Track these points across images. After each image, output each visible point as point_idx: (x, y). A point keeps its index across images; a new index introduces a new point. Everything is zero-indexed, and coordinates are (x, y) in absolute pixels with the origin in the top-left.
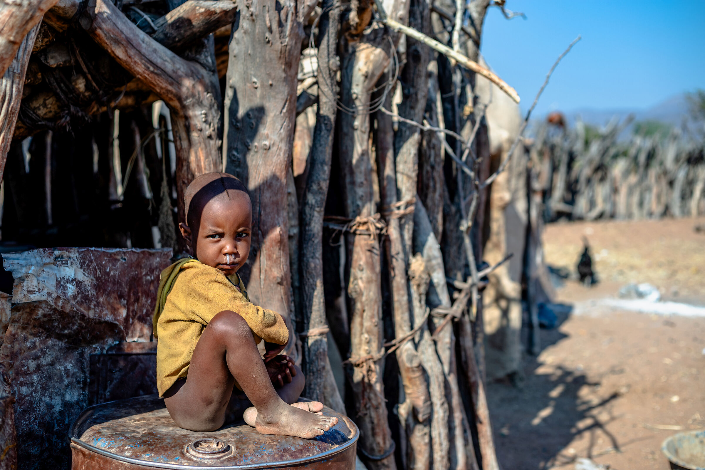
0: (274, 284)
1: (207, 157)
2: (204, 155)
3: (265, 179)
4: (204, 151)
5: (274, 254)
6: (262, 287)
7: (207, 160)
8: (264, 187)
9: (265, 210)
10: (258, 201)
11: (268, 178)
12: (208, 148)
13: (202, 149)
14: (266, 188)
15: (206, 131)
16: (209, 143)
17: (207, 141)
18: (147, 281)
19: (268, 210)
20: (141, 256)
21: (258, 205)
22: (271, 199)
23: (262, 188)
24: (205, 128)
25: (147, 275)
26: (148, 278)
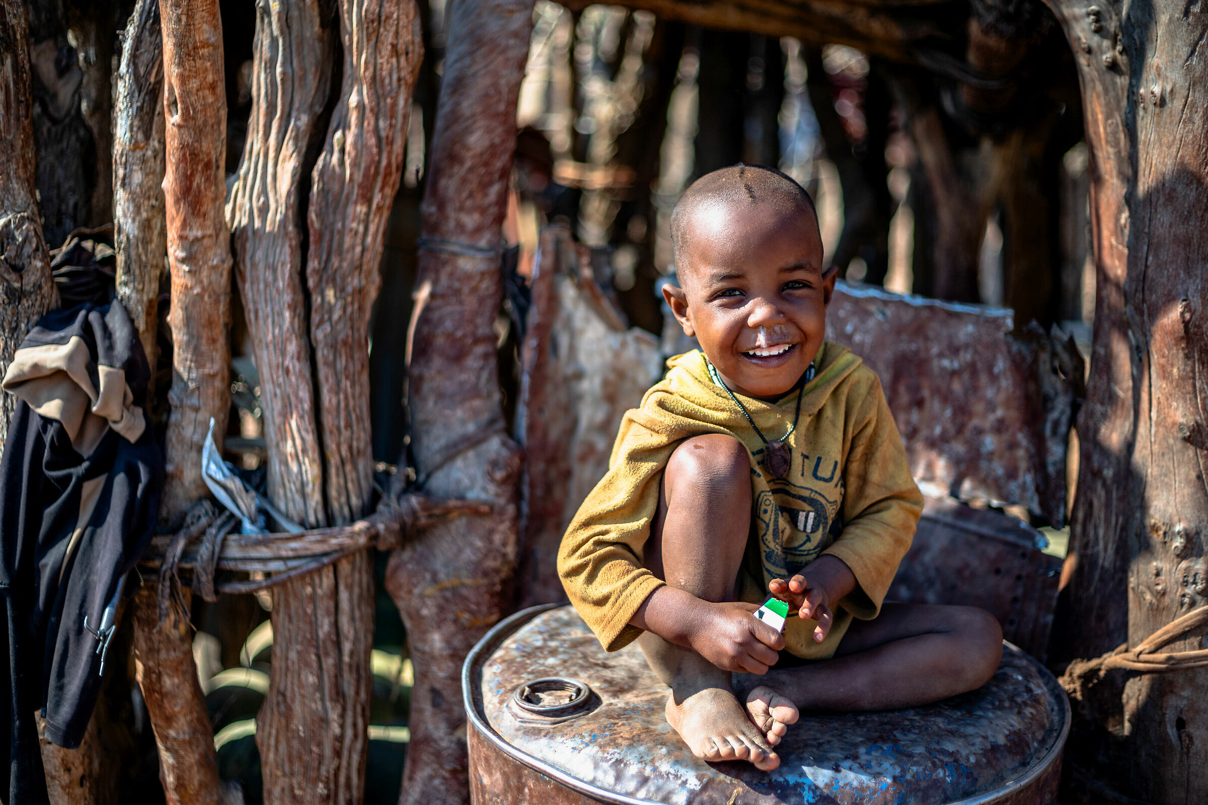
0: (1175, 439)
1: (1108, 116)
2: (1104, 110)
3: (1161, 178)
4: (1102, 100)
5: (1172, 365)
6: (1153, 439)
7: (1110, 122)
8: (1158, 199)
9: (1156, 256)
10: (1146, 230)
11: (1167, 178)
12: (1112, 94)
13: (1098, 97)
14: (1162, 200)
15: (1102, 53)
16: (1114, 83)
17: (1108, 76)
18: (943, 369)
19: (1163, 256)
20: (925, 314)
21: (1146, 240)
22: (1173, 230)
23: (1154, 199)
24: (1100, 46)
25: (941, 355)
26: (946, 363)
